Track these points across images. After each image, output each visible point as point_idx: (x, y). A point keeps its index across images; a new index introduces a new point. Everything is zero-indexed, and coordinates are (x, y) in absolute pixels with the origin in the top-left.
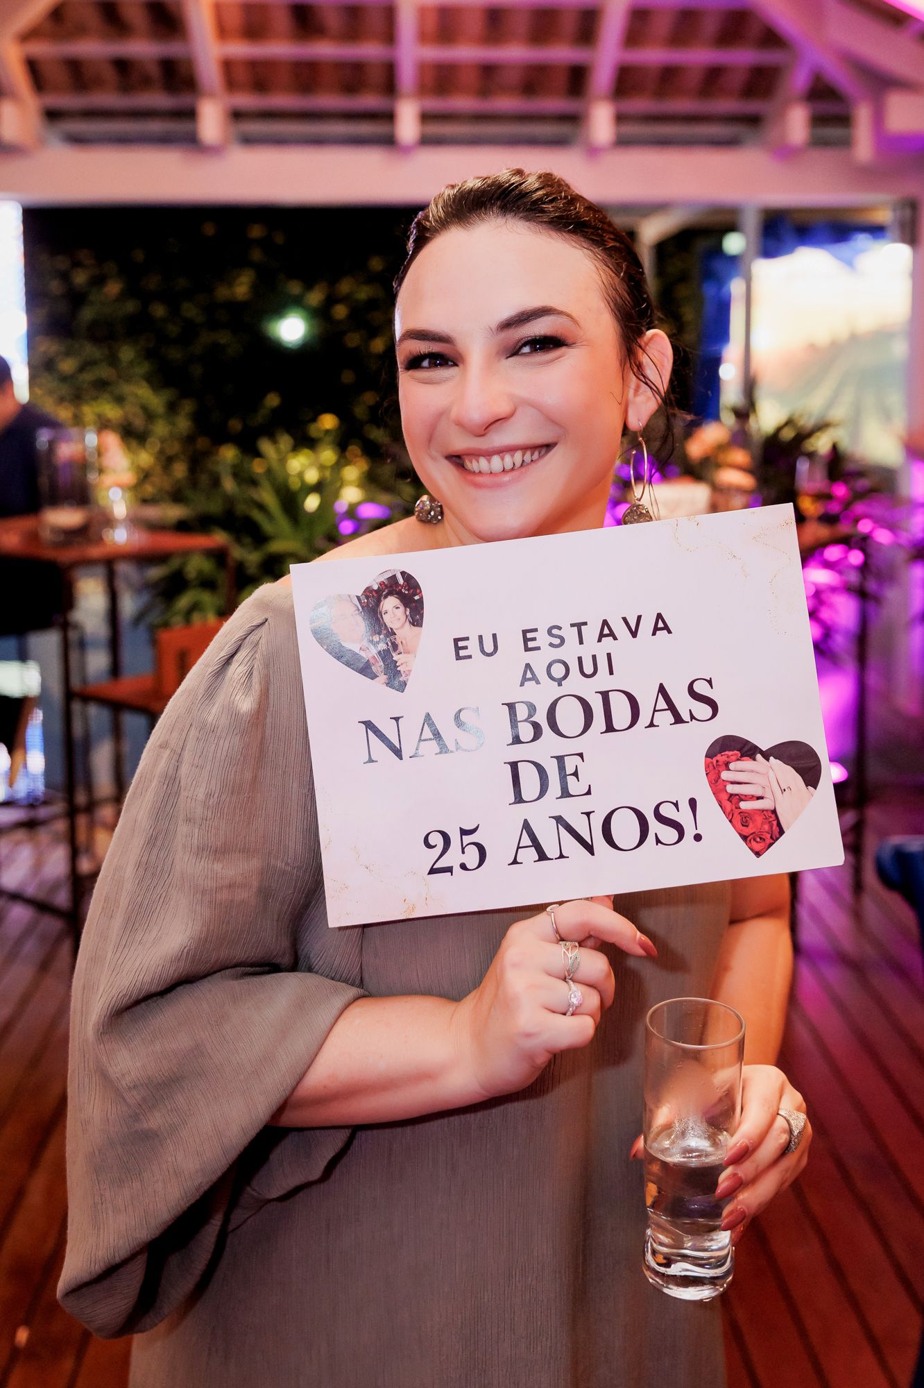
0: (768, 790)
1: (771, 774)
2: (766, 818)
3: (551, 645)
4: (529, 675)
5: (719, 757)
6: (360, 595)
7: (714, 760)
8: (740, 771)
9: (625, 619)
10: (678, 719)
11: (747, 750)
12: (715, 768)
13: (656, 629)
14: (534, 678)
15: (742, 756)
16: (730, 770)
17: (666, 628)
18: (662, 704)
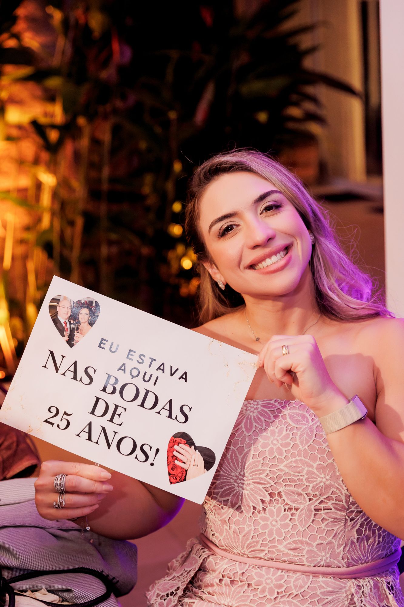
0: (189, 462)
1: (194, 456)
2: (182, 472)
3: (138, 361)
4: (123, 368)
5: (177, 439)
6: (75, 301)
7: (175, 439)
8: (182, 449)
9: (171, 367)
10: (170, 416)
11: (190, 442)
12: (173, 442)
13: (181, 377)
14: (124, 371)
15: (186, 443)
16: (179, 446)
17: (186, 379)
18: (167, 407)
